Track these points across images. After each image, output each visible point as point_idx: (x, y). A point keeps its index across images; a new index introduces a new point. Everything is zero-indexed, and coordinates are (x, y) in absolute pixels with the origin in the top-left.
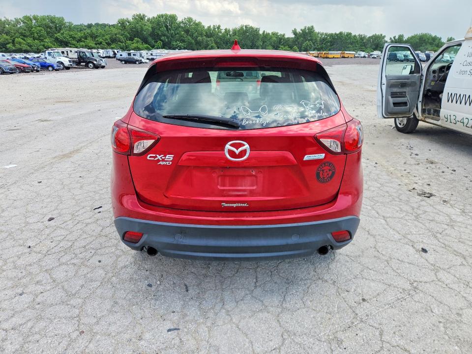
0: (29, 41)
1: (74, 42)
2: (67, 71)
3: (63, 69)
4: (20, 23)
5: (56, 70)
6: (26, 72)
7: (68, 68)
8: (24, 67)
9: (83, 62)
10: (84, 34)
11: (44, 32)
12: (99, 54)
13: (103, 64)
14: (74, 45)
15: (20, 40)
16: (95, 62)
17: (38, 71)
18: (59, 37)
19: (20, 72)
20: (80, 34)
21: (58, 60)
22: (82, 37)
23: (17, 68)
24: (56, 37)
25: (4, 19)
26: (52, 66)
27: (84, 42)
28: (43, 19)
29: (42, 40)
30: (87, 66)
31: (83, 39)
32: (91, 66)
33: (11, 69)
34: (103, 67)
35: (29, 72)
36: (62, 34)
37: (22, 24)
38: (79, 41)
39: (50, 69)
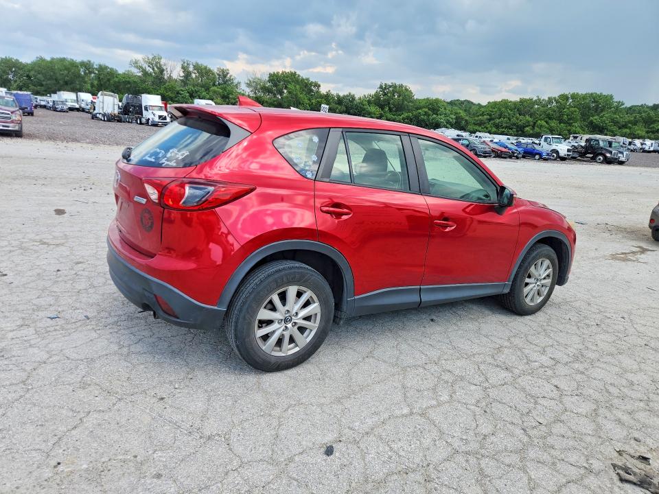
0: (553, 125)
1: (615, 128)
2: (561, 162)
3: (555, 160)
4: (553, 103)
5: (545, 160)
6: (503, 158)
7: (563, 159)
8: (502, 152)
9: (589, 153)
10: (635, 118)
11: (578, 115)
12: (644, 146)
13: (622, 159)
14: (613, 132)
15: (543, 123)
16: (608, 155)
17: (517, 158)
18: (595, 121)
19: (494, 157)
20: (628, 118)
21: (554, 147)
22: (630, 122)
23: (493, 151)
24: (592, 121)
25: (536, 98)
26: (540, 154)
27: (630, 128)
28: (584, 97)
29: (570, 125)
30: (593, 159)
31: (630, 125)
32: (600, 159)
33: (485, 152)
34: (621, 163)
35: (505, 158)
36: (602, 117)
37: (554, 104)
38: (625, 126)
39: (537, 157)
